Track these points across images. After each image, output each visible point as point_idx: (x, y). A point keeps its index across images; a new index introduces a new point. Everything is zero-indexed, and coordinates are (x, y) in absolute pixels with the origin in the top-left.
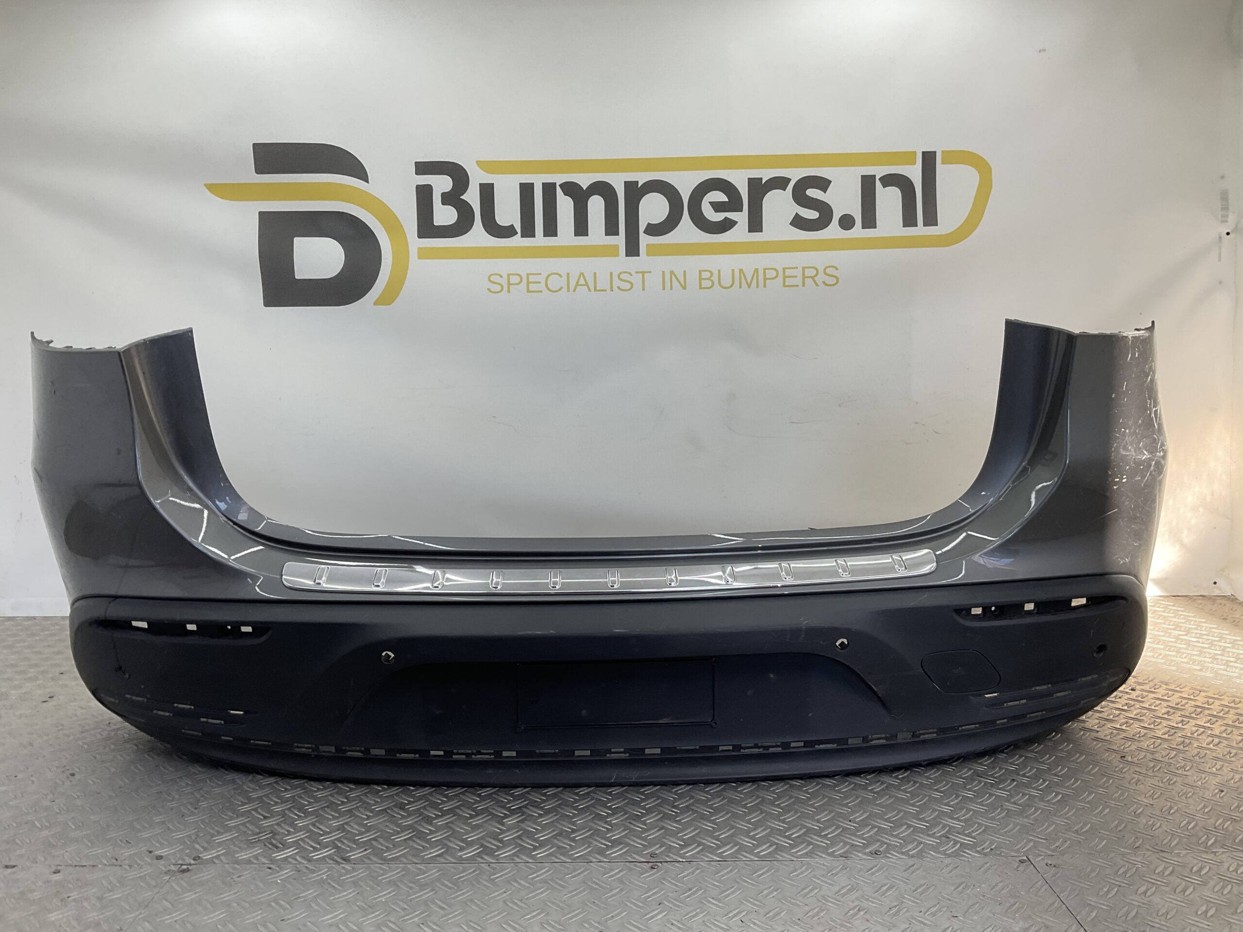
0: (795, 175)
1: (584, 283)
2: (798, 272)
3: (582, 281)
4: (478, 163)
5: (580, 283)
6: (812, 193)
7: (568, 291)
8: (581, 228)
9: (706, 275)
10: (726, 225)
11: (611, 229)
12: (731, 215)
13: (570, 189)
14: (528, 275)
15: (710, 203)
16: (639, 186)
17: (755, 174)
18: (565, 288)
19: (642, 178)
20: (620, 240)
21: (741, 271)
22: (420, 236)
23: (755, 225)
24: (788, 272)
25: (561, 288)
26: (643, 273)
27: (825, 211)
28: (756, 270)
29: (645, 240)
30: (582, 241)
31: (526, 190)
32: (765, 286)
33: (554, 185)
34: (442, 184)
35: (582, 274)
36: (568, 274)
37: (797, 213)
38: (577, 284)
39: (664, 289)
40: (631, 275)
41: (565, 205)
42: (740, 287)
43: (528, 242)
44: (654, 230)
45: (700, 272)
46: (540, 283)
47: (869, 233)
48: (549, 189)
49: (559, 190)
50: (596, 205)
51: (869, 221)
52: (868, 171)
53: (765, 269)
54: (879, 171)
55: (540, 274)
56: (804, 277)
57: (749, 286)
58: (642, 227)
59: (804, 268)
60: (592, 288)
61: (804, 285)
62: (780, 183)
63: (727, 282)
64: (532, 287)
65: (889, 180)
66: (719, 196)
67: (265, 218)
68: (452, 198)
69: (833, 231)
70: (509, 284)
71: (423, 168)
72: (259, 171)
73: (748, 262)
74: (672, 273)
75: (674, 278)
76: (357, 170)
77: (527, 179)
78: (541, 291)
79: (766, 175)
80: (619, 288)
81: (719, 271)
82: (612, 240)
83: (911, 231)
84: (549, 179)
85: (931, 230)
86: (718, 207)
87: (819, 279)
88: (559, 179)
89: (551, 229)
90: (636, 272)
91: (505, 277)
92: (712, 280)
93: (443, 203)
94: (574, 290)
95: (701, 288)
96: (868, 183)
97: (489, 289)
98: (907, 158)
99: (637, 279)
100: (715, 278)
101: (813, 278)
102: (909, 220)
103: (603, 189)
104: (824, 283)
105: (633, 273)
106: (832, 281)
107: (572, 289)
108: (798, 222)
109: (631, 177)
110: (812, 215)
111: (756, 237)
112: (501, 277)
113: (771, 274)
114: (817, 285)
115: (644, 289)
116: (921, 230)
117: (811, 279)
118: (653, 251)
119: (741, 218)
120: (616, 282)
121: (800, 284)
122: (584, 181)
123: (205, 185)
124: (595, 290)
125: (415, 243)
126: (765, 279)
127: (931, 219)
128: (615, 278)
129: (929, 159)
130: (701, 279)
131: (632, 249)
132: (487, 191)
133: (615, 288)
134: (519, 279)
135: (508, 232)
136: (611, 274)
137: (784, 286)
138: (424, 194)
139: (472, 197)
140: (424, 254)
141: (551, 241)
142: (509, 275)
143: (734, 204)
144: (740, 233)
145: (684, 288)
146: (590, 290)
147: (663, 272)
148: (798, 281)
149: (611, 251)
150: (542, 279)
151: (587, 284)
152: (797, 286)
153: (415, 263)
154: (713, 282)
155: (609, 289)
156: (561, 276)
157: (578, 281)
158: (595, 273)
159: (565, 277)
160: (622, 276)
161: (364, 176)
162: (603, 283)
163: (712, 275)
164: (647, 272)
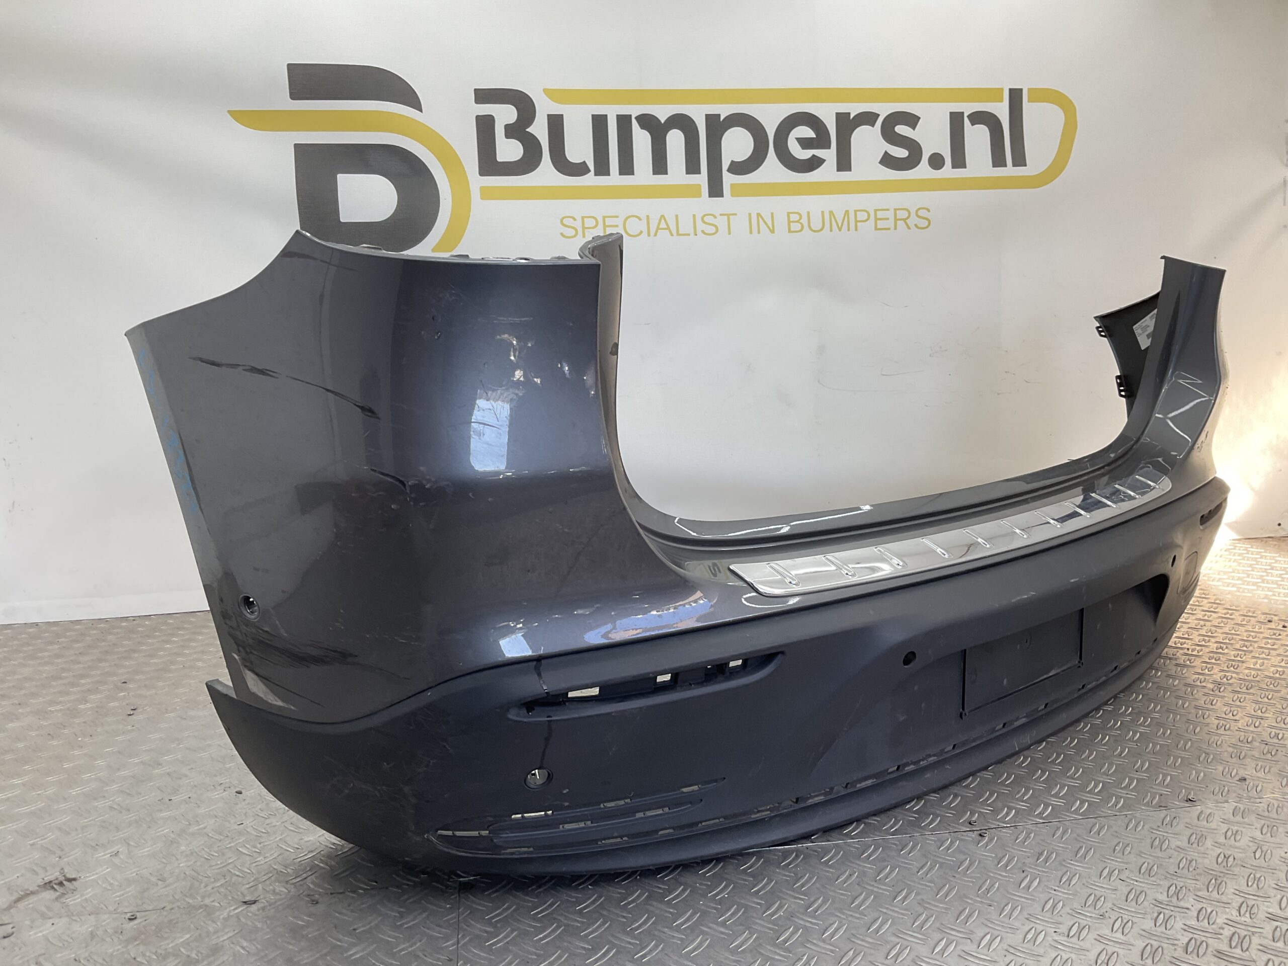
0: (884, 110)
1: (666, 227)
2: (890, 214)
3: (663, 225)
4: (546, 91)
5: (661, 227)
6: (900, 129)
7: (649, 235)
8: (660, 165)
9: (794, 217)
10: (814, 164)
11: (692, 167)
12: (819, 153)
13: (647, 121)
14: (604, 217)
15: (797, 139)
16: (721, 119)
17: (843, 108)
19: (724, 111)
20: (702, 179)
21: (831, 213)
22: (481, 174)
23: (844, 163)
24: (880, 215)
25: (641, 232)
26: (728, 215)
27: (915, 149)
28: (847, 212)
29: (729, 179)
30: (660, 179)
31: (599, 122)
32: (856, 230)
33: (629, 117)
34: (505, 114)
35: (662, 217)
36: (648, 217)
37: (886, 152)
38: (658, 228)
39: (751, 233)
40: (715, 217)
41: (642, 140)
42: (831, 230)
43: (602, 180)
44: (738, 168)
45: (789, 214)
46: (617, 226)
47: (959, 173)
48: (624, 122)
49: (634, 123)
50: (675, 140)
51: (959, 161)
52: (957, 107)
53: (856, 211)
54: (968, 108)
55: (617, 217)
56: (896, 220)
57: (840, 229)
58: (725, 165)
59: (896, 210)
60: (674, 232)
61: (895, 229)
62: (868, 118)
63: (816, 224)
65: (978, 118)
66: (806, 132)
67: (301, 150)
68: (517, 131)
69: (923, 170)
70: (584, 228)
71: (483, 96)
72: (294, 95)
73: (838, 203)
74: (759, 215)
75: (760, 219)
76: (409, 97)
77: (600, 110)
79: (854, 109)
80: (703, 231)
81: (808, 213)
82: (694, 179)
83: (1000, 172)
84: (624, 110)
85: (1020, 171)
86: (805, 143)
87: (911, 222)
88: (635, 111)
89: (627, 167)
90: (721, 215)
91: (579, 221)
93: (507, 136)
94: (655, 235)
96: (956, 120)
97: (562, 234)
98: (993, 95)
99: (722, 222)
100: (804, 221)
101: (904, 220)
102: (998, 160)
103: (682, 122)
104: (916, 225)
105: (717, 216)
106: (924, 223)
107: (652, 232)
108: (888, 161)
109: (713, 109)
110: (901, 153)
111: (844, 176)
112: (575, 219)
113: (862, 216)
114: (909, 228)
115: (730, 233)
116: (1010, 170)
117: (903, 221)
118: (738, 191)
119: (829, 155)
120: (700, 226)
121: (892, 226)
122: (663, 113)
123: (229, 112)
124: (678, 234)
125: (477, 181)
126: (857, 221)
127: (1020, 160)
128: (698, 221)
129: (1016, 96)
130: (789, 222)
131: (716, 189)
132: (556, 124)
133: (699, 232)
135: (580, 170)
136: (694, 216)
137: (876, 229)
138: (485, 125)
139: (539, 129)
140: (486, 194)
141: (627, 180)
142: (583, 218)
143: (821, 140)
144: (828, 172)
145: (772, 231)
146: (672, 235)
147: (750, 214)
148: (890, 224)
149: (691, 192)
151: (668, 228)
152: (889, 229)
153: (478, 204)
154: (802, 224)
155: (692, 232)
156: (640, 219)
157: (659, 224)
158: (677, 216)
159: (644, 221)
160: (706, 219)
161: (416, 104)
162: (686, 226)
163: (801, 218)
164: (732, 214)
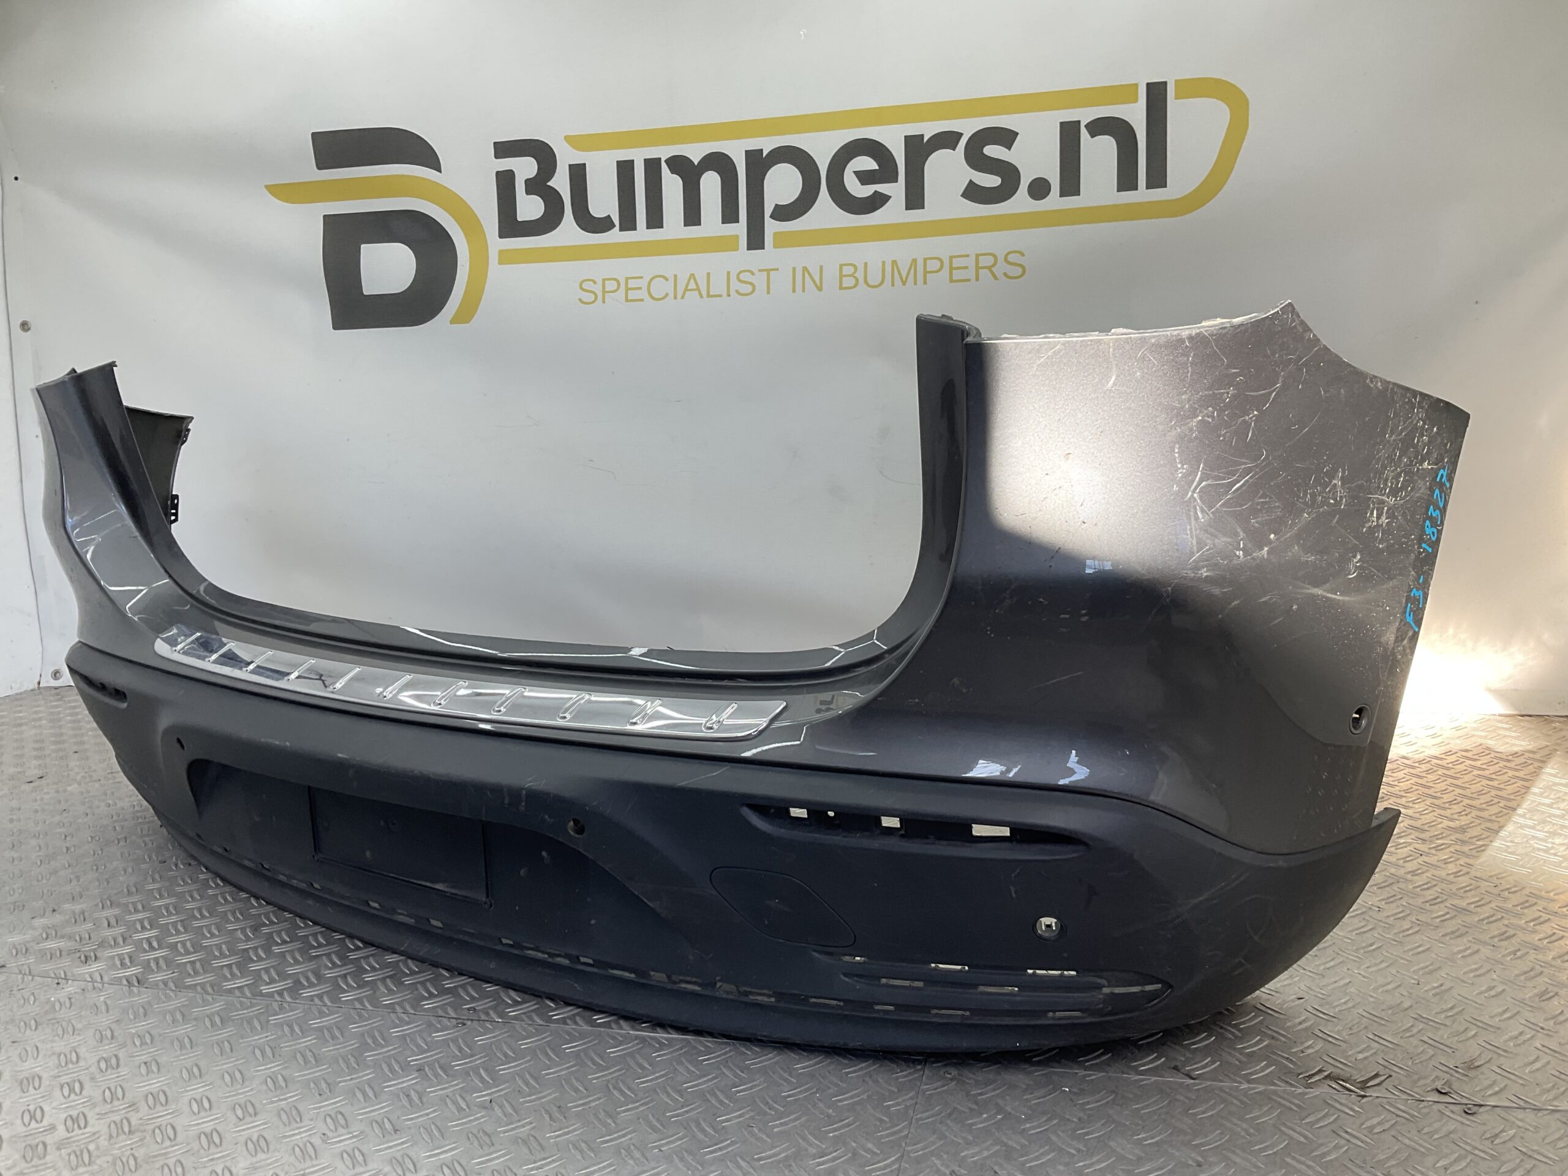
0: (968, 127)
1: (695, 287)
2: (970, 262)
3: (692, 285)
4: (568, 139)
5: (689, 288)
6: (992, 151)
7: (675, 298)
8: (692, 215)
9: (848, 270)
10: (877, 202)
11: (729, 215)
12: (882, 188)
13: (679, 164)
14: (627, 279)
15: (855, 172)
16: (764, 155)
17: (913, 129)
18: (671, 295)
19: (767, 145)
20: (740, 229)
21: (894, 262)
22: (502, 235)
23: (915, 199)
24: (956, 263)
25: (667, 295)
26: (768, 271)
27: (1010, 174)
28: (914, 261)
29: (771, 227)
30: (693, 231)
31: (625, 169)
32: (925, 283)
33: (658, 161)
34: (525, 168)
35: (692, 276)
36: (676, 276)
37: (971, 181)
38: (686, 290)
39: (794, 291)
40: (753, 273)
41: (672, 186)
42: (893, 285)
43: (628, 236)
44: (783, 213)
45: (841, 266)
46: (640, 288)
47: (1071, 202)
48: (652, 166)
49: (665, 167)
50: (711, 184)
51: (1071, 184)
52: (1070, 115)
53: (925, 260)
54: (1085, 115)
55: (641, 277)
56: (978, 268)
57: (904, 283)
58: (768, 210)
59: (977, 256)
60: (704, 293)
61: (977, 279)
62: (948, 140)
63: (874, 277)
64: (632, 295)
65: (1099, 127)
66: (867, 163)
67: (330, 221)
68: (537, 186)
69: (1021, 201)
70: (604, 292)
71: (503, 149)
72: (320, 166)
73: (904, 251)
74: (805, 269)
75: (806, 274)
76: (428, 157)
77: (624, 155)
78: (642, 300)
79: (928, 130)
80: (737, 291)
81: (866, 264)
82: (731, 229)
83: (1128, 197)
84: (652, 153)
85: (1157, 194)
86: (865, 177)
87: (999, 270)
88: (664, 153)
89: (655, 220)
90: (760, 271)
91: (600, 283)
92: (855, 277)
93: (528, 192)
94: (683, 297)
95: (841, 288)
96: (1069, 133)
97: (580, 300)
98: (1126, 93)
99: (760, 280)
100: (860, 275)
101: (989, 268)
102: (1126, 181)
103: (719, 162)
104: (1005, 274)
105: (756, 272)
106: (1016, 271)
107: (679, 296)
108: (973, 193)
109: (753, 144)
110: (992, 181)
111: (916, 215)
112: (595, 282)
113: (933, 265)
114: (996, 278)
115: (768, 292)
116: (1142, 194)
117: (986, 270)
118: (782, 241)
119: (896, 190)
120: (735, 285)
121: (973, 278)
122: (695, 153)
123: (266, 187)
124: (709, 296)
125: (496, 244)
126: (926, 272)
127: (1158, 178)
128: (733, 278)
129: (1156, 94)
130: (841, 276)
131: (756, 240)
132: (578, 173)
133: (732, 292)
135: (602, 225)
136: (729, 273)
137: (952, 281)
138: (505, 180)
139: (561, 182)
140: (506, 258)
141: (656, 234)
142: (604, 280)
143: (886, 171)
144: (894, 211)
145: (820, 289)
146: (701, 297)
147: (794, 269)
148: (970, 273)
149: (728, 245)
150: (643, 283)
151: (698, 289)
152: (969, 280)
153: (495, 269)
154: (857, 280)
155: (725, 294)
156: (667, 280)
157: (687, 285)
158: (709, 274)
159: (672, 281)
160: (742, 276)
161: (436, 165)
162: (719, 286)
163: (856, 270)
164: (772, 270)
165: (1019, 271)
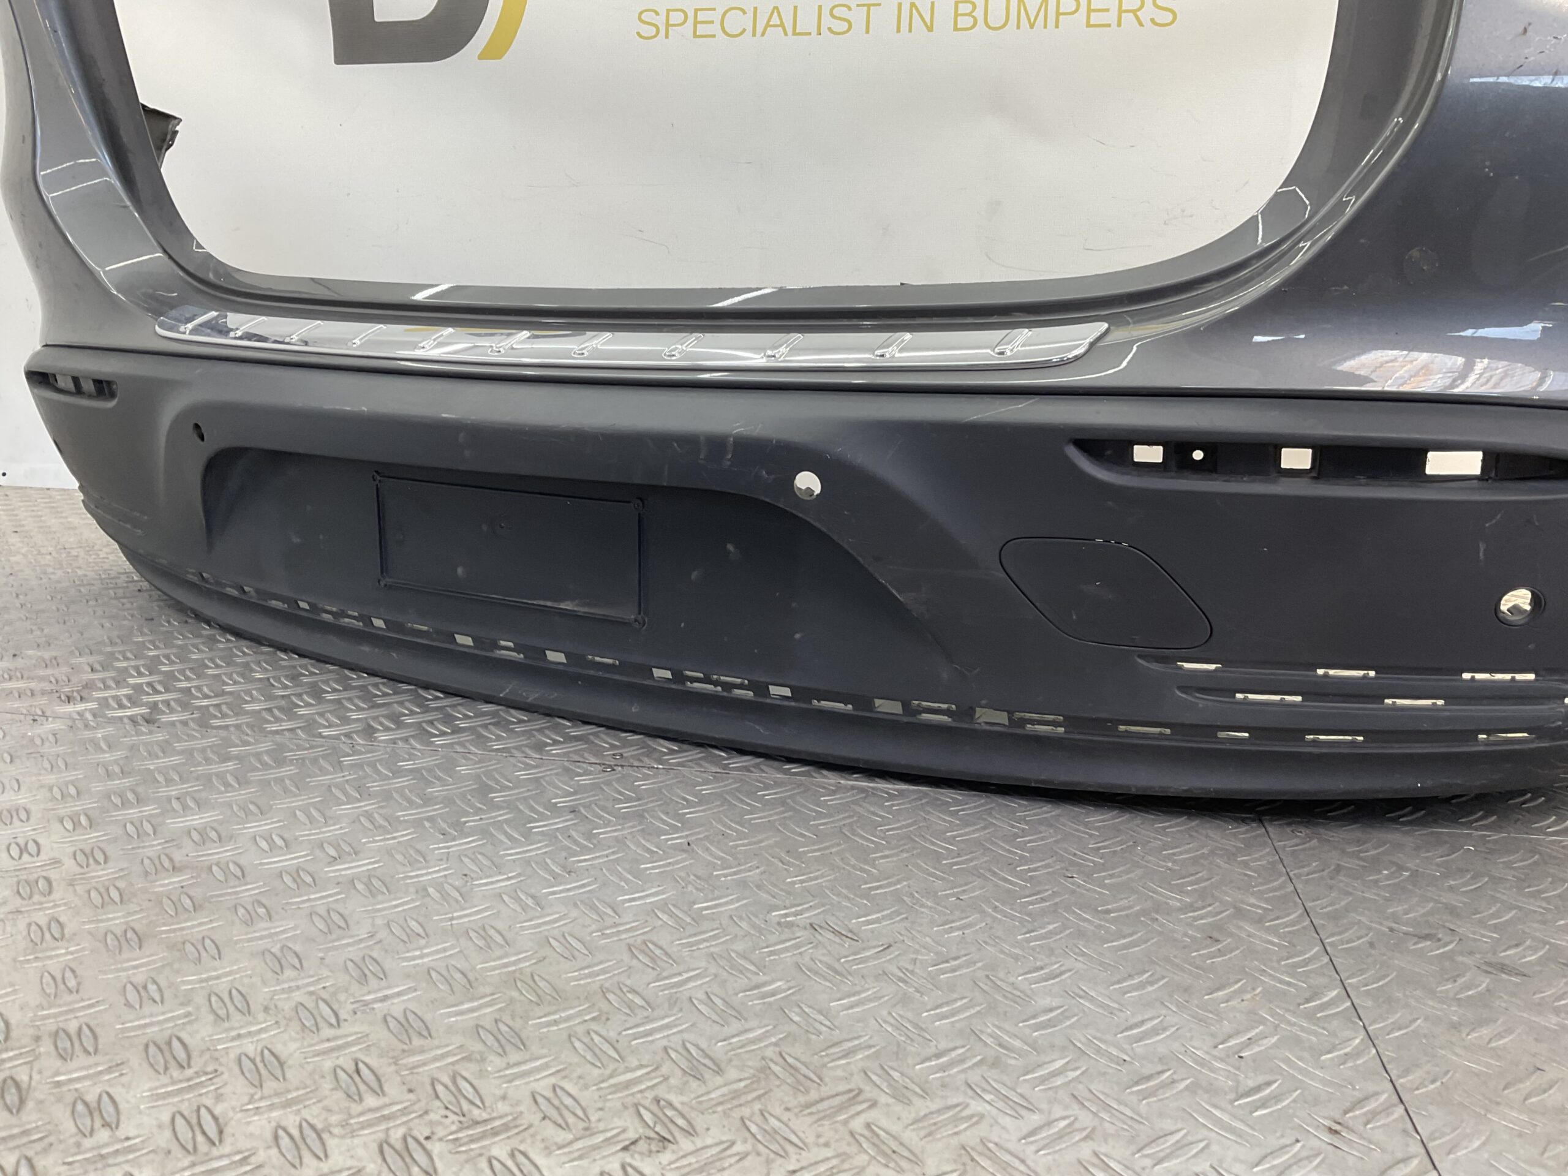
1: (779, 23)
2: (1112, 4)
3: (775, 20)
5: (771, 23)
7: (754, 34)
9: (964, 8)
14: (696, 11)
18: (750, 29)
24: (1095, 3)
25: (744, 30)
26: (869, 6)
32: (1057, 26)
35: (776, 8)
36: (755, 8)
38: (768, 25)
39: (898, 31)
40: (850, 9)
42: (1018, 27)
45: (957, 3)
46: (712, 22)
55: (714, 9)
56: (1121, 11)
57: (1032, 26)
60: (790, 31)
61: (1119, 25)
63: (996, 19)
64: (701, 29)
70: (668, 25)
74: (913, 5)
75: (914, 11)
78: (714, 36)
80: (830, 29)
81: (986, 2)
87: (1144, 15)
90: (858, 5)
91: (663, 13)
92: (974, 17)
94: (763, 34)
95: (956, 29)
97: (638, 34)
99: (857, 16)
100: (979, 13)
101: (1134, 12)
104: (1152, 20)
105: (853, 6)
106: (1166, 17)
107: (759, 30)
112: (657, 14)
113: (1068, 6)
114: (1141, 24)
115: (867, 32)
117: (1131, 14)
120: (827, 21)
121: (1114, 21)
124: (795, 33)
126: (1058, 14)
128: (826, 12)
130: (956, 15)
133: (824, 29)
134: (682, 14)
136: (820, 7)
137: (1088, 25)
142: (668, 11)
145: (930, 29)
146: (786, 34)
147: (899, 5)
148: (1111, 17)
150: (716, 16)
151: (782, 25)
152: (1109, 25)
154: (975, 18)
155: (814, 31)
156: (744, 13)
157: (769, 20)
158: (796, 8)
159: (750, 14)
160: (836, 12)
162: (807, 22)
163: (974, 7)
164: (874, 5)
165: (1170, 17)
